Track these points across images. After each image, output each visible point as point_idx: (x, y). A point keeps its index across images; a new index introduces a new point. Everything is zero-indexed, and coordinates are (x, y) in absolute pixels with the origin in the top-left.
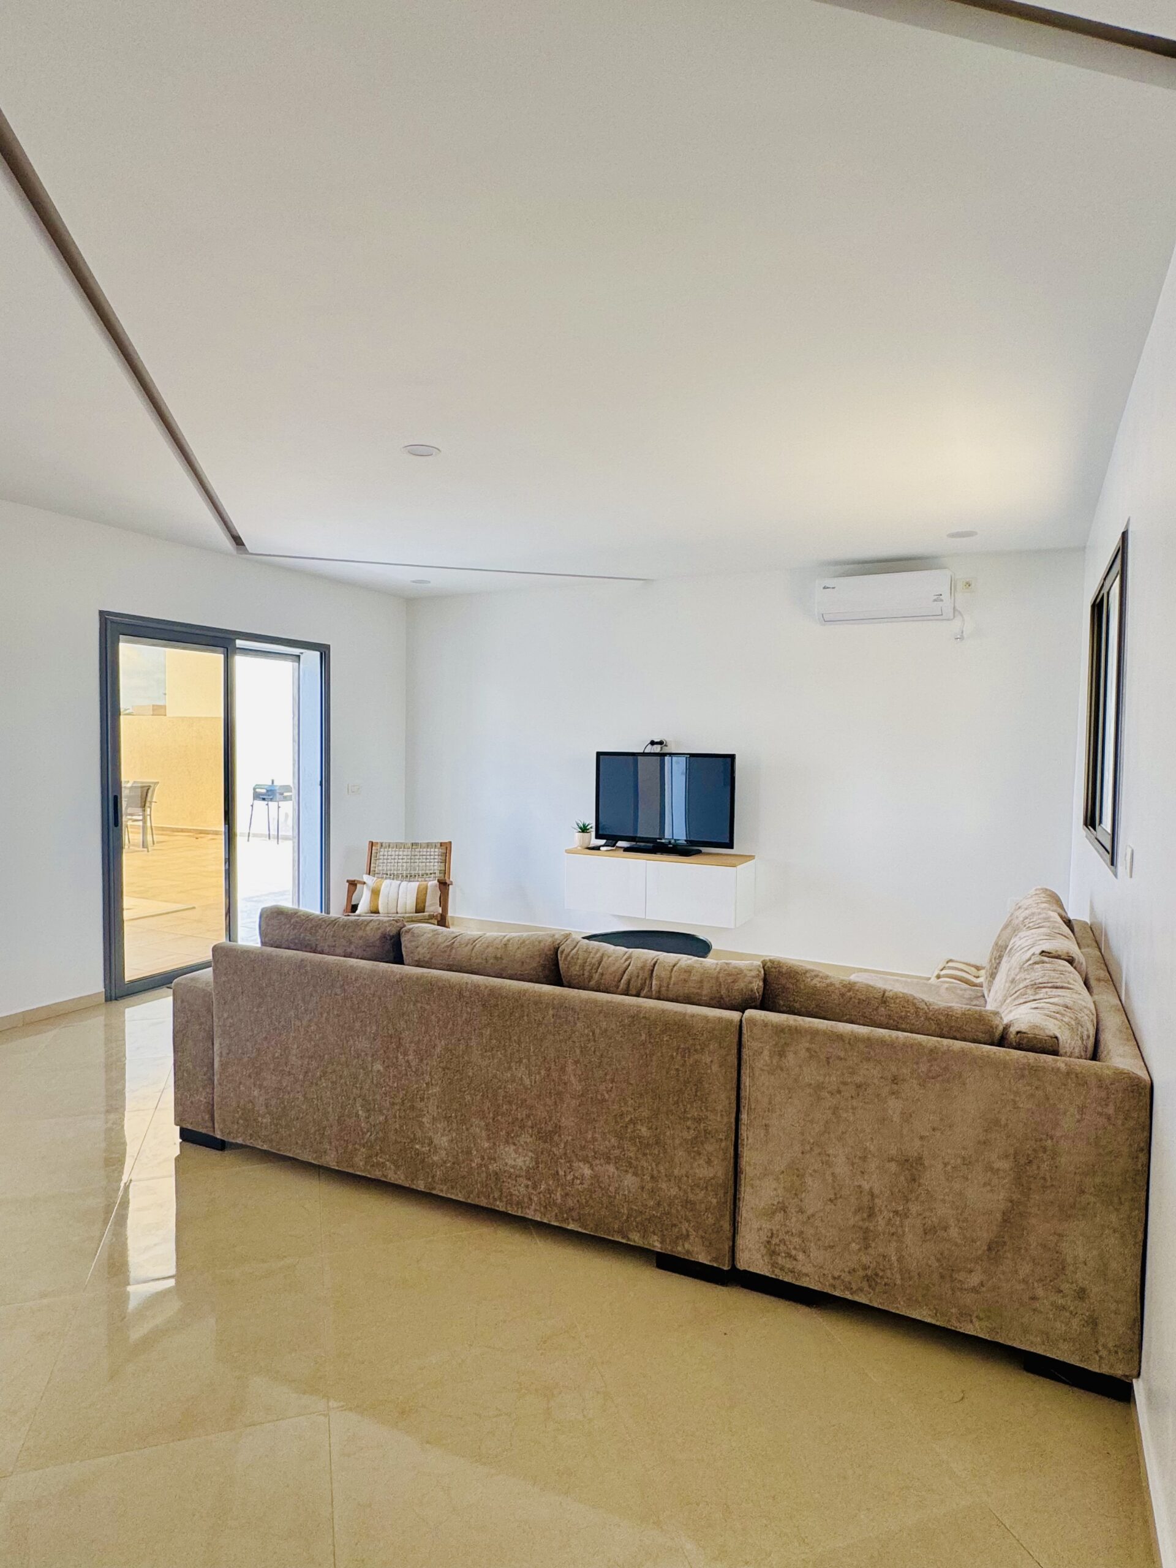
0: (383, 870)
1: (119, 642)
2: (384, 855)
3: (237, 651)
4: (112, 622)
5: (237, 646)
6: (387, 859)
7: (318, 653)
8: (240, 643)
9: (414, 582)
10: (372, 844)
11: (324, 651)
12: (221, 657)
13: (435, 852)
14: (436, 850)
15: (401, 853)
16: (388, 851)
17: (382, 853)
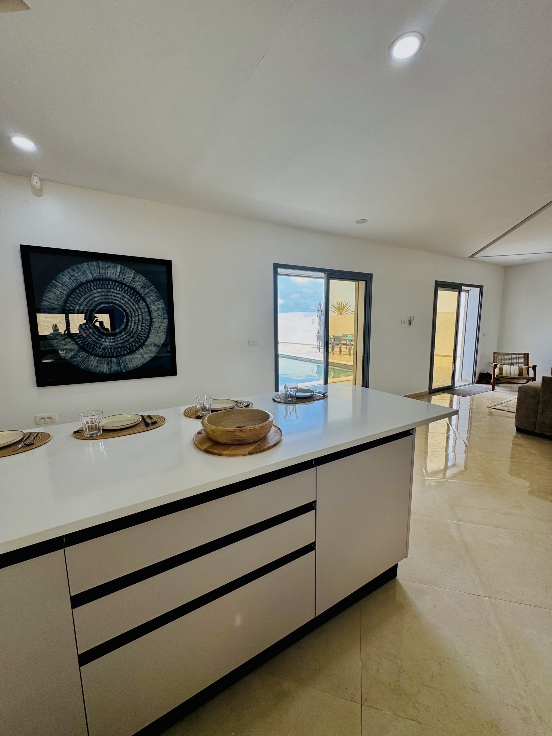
0: (500, 362)
1: (438, 290)
2: (500, 357)
3: (462, 291)
4: (438, 283)
5: (462, 289)
6: (502, 358)
7: (479, 289)
8: (463, 288)
9: (522, 260)
10: (495, 353)
11: (481, 288)
12: (457, 293)
13: (522, 356)
14: (523, 356)
15: (507, 356)
16: (502, 356)
17: (499, 356)
